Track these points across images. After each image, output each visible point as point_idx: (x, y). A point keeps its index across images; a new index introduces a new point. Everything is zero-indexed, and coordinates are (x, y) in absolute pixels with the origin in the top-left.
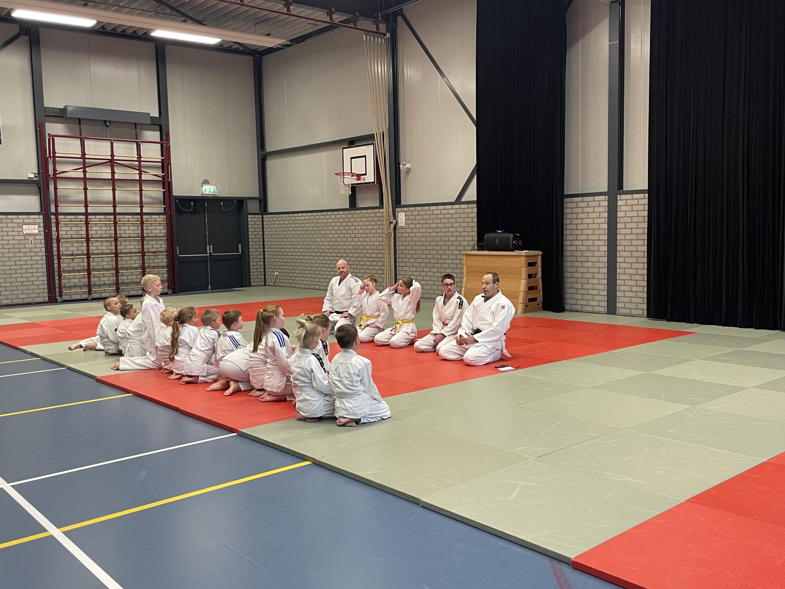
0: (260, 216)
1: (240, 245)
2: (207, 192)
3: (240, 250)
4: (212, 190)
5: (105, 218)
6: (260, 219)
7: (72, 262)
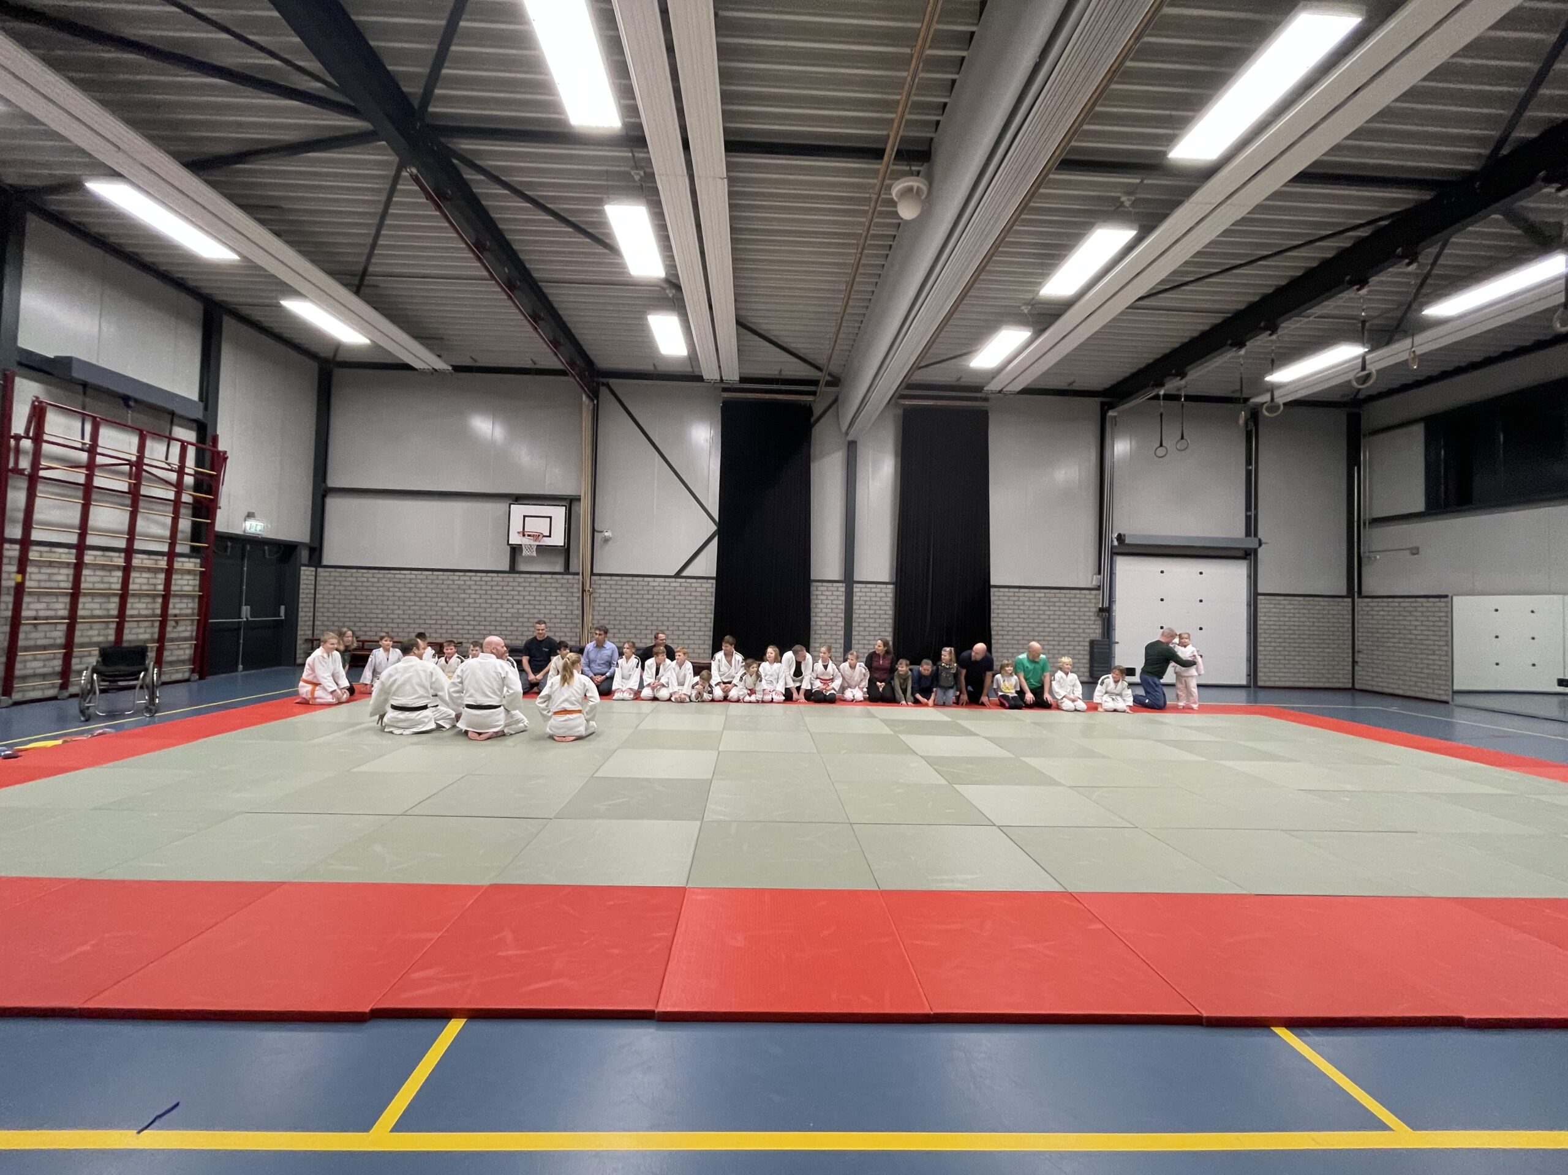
0: (313, 569)
1: (283, 608)
2: (253, 531)
3: (282, 613)
4: (259, 528)
5: (103, 556)
6: (314, 573)
7: (33, 630)
